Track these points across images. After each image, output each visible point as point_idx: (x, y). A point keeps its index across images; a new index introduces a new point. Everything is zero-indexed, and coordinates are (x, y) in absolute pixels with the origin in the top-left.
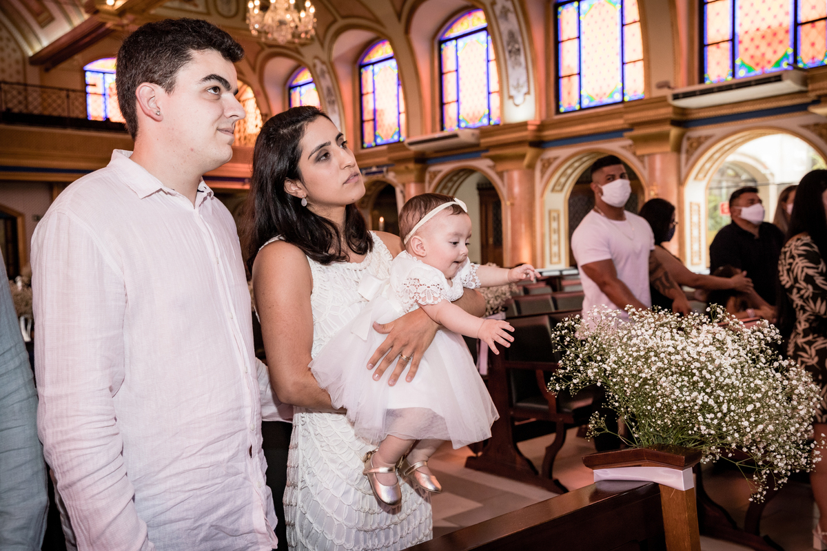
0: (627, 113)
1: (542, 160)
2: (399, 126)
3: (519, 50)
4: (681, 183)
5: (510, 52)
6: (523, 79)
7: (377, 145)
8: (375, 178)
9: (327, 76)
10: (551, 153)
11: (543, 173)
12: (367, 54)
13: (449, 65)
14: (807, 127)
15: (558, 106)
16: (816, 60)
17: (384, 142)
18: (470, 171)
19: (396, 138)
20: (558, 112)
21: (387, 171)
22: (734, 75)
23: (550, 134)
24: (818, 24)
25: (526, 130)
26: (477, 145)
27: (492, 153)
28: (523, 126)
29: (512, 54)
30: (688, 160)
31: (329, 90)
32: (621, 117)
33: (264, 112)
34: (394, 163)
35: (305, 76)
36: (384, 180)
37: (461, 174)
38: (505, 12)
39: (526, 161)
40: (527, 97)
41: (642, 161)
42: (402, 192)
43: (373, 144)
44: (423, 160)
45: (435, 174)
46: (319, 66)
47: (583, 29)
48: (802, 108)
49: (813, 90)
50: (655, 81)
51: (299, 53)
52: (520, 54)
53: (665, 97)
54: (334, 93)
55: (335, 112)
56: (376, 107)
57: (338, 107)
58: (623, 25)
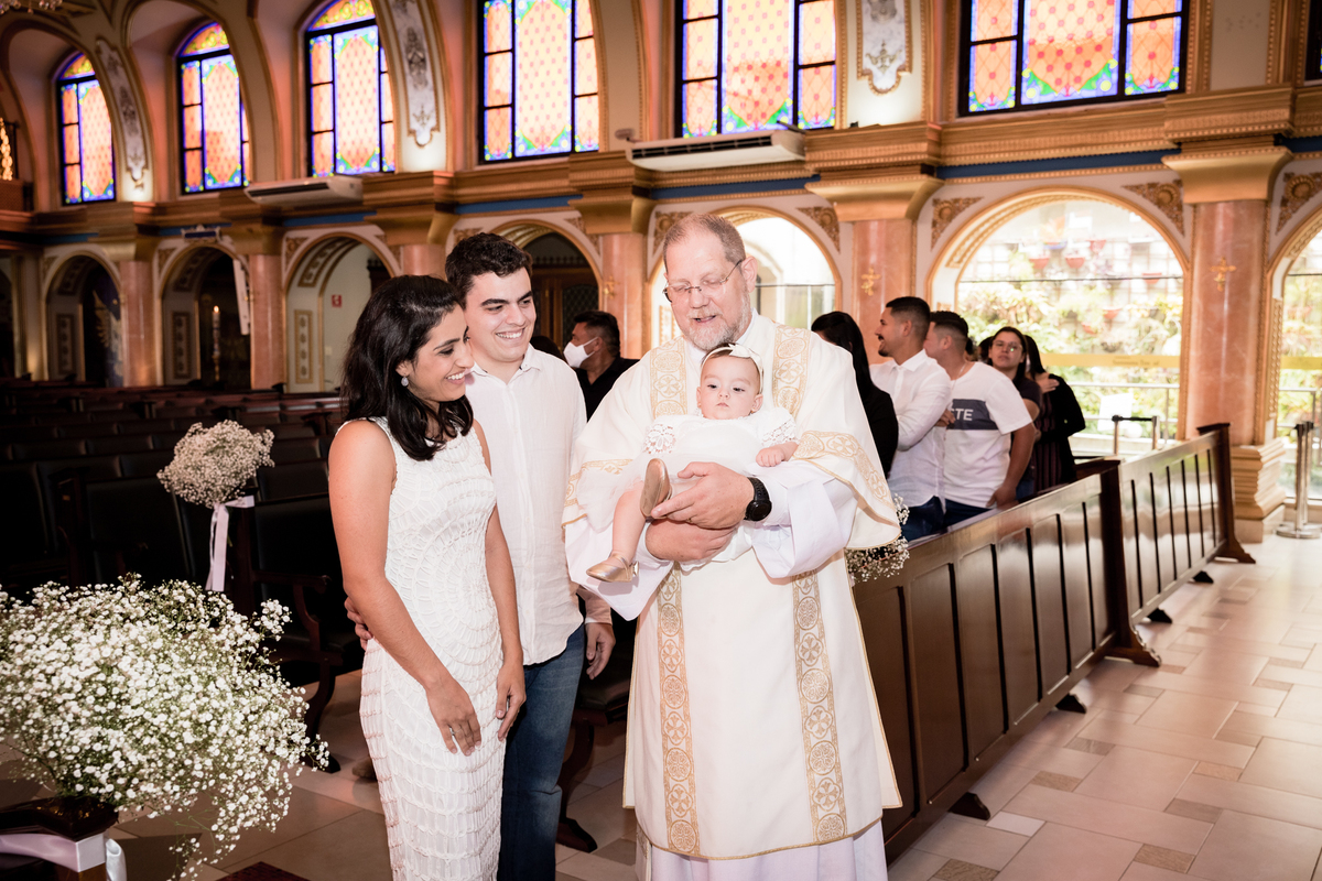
0: (573, 170)
1: (456, 232)
2: (242, 163)
3: (423, 60)
4: (647, 278)
5: (410, 62)
6: (430, 106)
7: (207, 191)
8: (202, 242)
9: (120, 70)
10: (469, 224)
12: (190, 41)
13: (321, 72)
14: (805, 210)
15: (481, 152)
16: (820, 118)
17: (216, 186)
18: (353, 242)
19: (237, 181)
20: (481, 159)
21: (221, 234)
22: (719, 129)
23: (466, 192)
24: (822, 69)
25: (432, 185)
26: (358, 203)
27: (380, 216)
28: (427, 177)
29: (413, 65)
31: (124, 92)
32: (566, 177)
33: (11, 119)
34: (231, 222)
35: (84, 68)
36: (215, 246)
37: (338, 245)
39: (431, 233)
40: (435, 134)
41: (596, 244)
42: (243, 268)
43: (201, 188)
44: (276, 220)
45: (296, 243)
46: (106, 53)
47: (518, 38)
48: (797, 184)
49: (814, 162)
50: (614, 127)
51: (69, 26)
52: (425, 68)
53: (624, 152)
54: (133, 101)
55: (137, 131)
56: (206, 128)
57: (141, 123)
58: (574, 39)
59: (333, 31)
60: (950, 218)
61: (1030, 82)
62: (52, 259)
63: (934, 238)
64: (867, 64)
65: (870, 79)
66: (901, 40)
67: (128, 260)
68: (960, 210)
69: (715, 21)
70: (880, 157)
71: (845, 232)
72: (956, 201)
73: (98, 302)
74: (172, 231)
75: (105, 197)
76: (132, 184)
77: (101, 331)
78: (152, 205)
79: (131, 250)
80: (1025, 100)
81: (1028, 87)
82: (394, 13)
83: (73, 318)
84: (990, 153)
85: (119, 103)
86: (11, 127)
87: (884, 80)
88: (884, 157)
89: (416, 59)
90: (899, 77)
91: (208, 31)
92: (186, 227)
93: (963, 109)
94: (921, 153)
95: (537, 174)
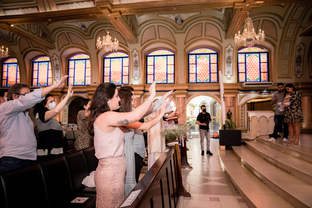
0: (87, 88)
1: (63, 96)
3: (59, 69)
5: (56, 69)
6: (59, 76)
7: (7, 87)
12: (5, 60)
13: (35, 69)
16: (126, 83)
24: (126, 76)
38: (56, 59)
39: (59, 96)
47: (75, 67)
50: (94, 81)
52: (59, 70)
56: (8, 76)
58: (85, 68)
59: (39, 62)
64: (134, 76)
65: (134, 78)
66: (139, 73)
69: (110, 68)
72: (146, 95)
82: (54, 61)
87: (136, 79)
88: (138, 89)
89: (57, 68)
91: (10, 59)
93: (147, 83)
94: (142, 89)
95: (79, 88)
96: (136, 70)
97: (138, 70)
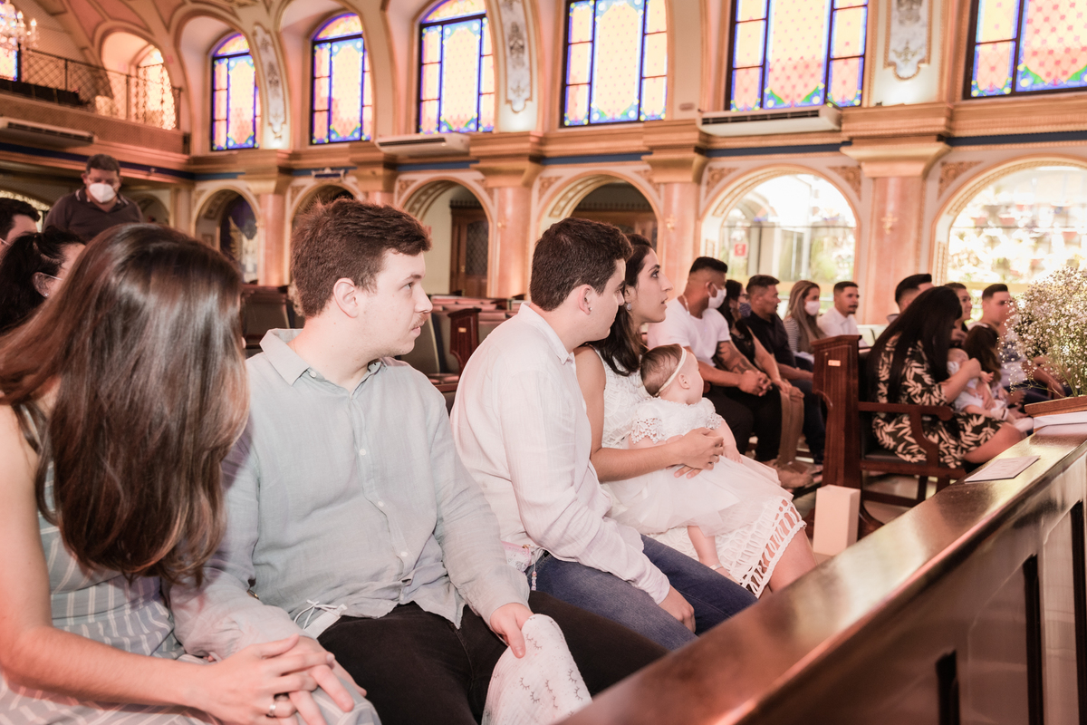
1: (541, 178)
2: (362, 122)
3: (522, 47)
4: (699, 217)
5: (512, 48)
6: (525, 82)
7: (331, 142)
8: (327, 181)
9: (271, 49)
10: (553, 171)
11: (541, 192)
12: (324, 27)
13: (431, 54)
14: (834, 169)
15: (562, 119)
16: (846, 98)
17: (342, 139)
18: (449, 184)
19: (357, 134)
20: (562, 125)
21: (346, 175)
22: (761, 105)
23: (553, 149)
24: (850, 61)
25: (528, 141)
26: (467, 154)
27: (483, 164)
28: (523, 136)
29: (513, 51)
30: (708, 193)
31: (271, 67)
32: (641, 138)
33: (177, 84)
34: (356, 166)
35: (239, 45)
36: (339, 185)
37: (439, 186)
38: (510, 1)
39: (523, 178)
40: (528, 103)
41: (657, 190)
43: (327, 141)
44: (394, 166)
47: (598, 32)
48: (834, 148)
49: (847, 131)
50: (678, 101)
51: (234, 15)
52: (523, 52)
53: (694, 120)
54: (278, 72)
55: (278, 95)
56: (333, 96)
57: (283, 90)
58: (644, 34)
59: (443, 23)
60: (955, 176)
61: (1024, 75)
62: (202, 192)
63: (941, 192)
64: (892, 57)
65: (895, 69)
66: (923, 39)
67: (267, 194)
68: (963, 170)
69: (763, 23)
70: (905, 128)
71: (866, 186)
72: (961, 163)
73: (233, 226)
74: (305, 172)
75: (245, 146)
76: (272, 136)
77: (234, 248)
78: (290, 152)
79: (272, 185)
80: (1018, 89)
81: (1022, 78)
82: (502, 10)
83: (212, 237)
84: (993, 128)
85: (266, 73)
86: (177, 91)
87: (906, 71)
88: (909, 128)
90: (919, 68)
92: (316, 170)
93: (967, 94)
94: (939, 126)
95: (612, 136)
96: (908, 23)
97: (918, 18)
